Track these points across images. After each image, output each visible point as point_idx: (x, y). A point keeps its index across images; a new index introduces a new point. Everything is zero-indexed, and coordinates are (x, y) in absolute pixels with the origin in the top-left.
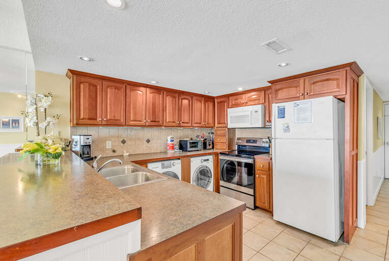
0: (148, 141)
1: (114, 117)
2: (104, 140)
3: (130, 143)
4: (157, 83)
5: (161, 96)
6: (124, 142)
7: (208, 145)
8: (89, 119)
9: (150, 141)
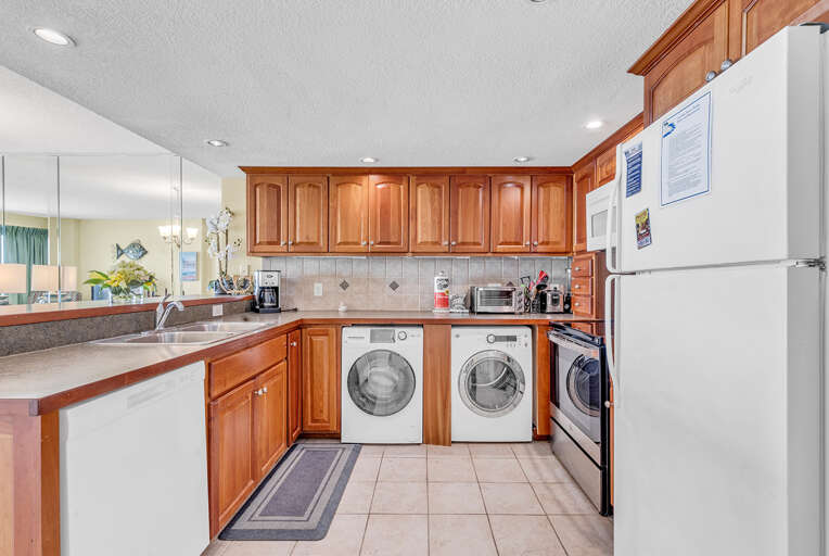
0: (394, 286)
1: (307, 238)
2: (308, 281)
3: (356, 289)
4: (377, 160)
5: (402, 187)
6: (344, 285)
7: (549, 302)
8: (269, 243)
9: (397, 286)
